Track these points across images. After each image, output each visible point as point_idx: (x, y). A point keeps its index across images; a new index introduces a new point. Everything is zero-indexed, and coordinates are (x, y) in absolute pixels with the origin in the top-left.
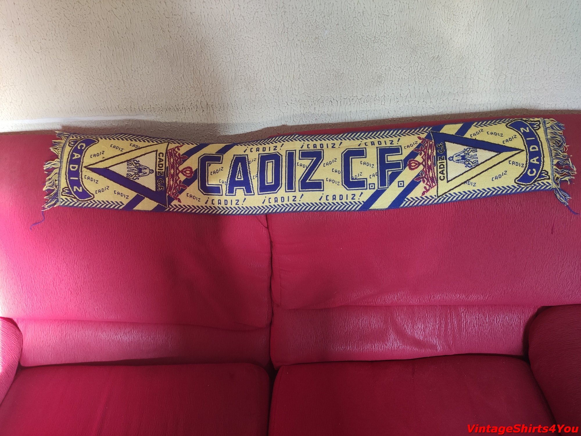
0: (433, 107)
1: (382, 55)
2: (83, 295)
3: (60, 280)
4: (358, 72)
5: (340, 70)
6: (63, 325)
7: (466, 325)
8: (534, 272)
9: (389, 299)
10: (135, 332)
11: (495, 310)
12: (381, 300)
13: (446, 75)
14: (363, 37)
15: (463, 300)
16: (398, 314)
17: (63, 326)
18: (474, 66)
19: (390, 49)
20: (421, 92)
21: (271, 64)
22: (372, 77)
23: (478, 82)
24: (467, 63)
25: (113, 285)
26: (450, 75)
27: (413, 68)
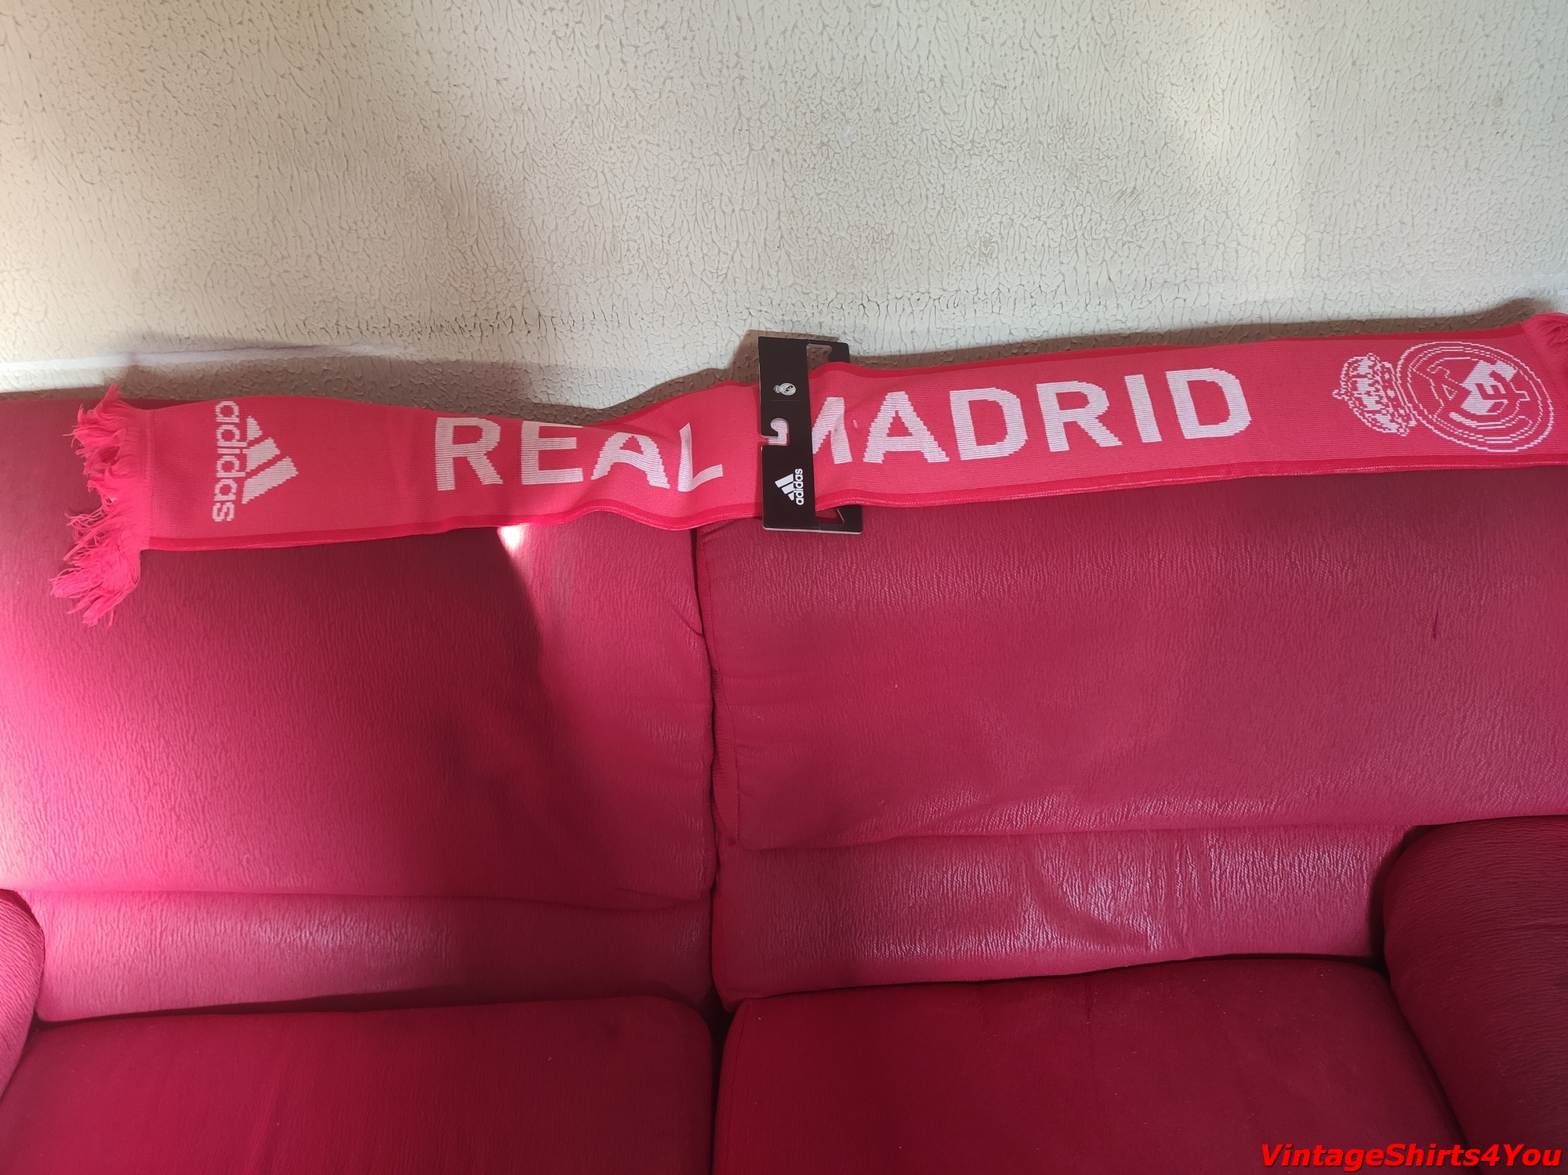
0: (1125, 320)
1: (990, 186)
2: (210, 825)
3: (147, 786)
4: (932, 230)
5: (886, 225)
6: (154, 906)
7: (1220, 882)
8: (1392, 737)
9: (1021, 815)
10: (349, 920)
11: (1295, 837)
12: (1001, 819)
13: (1155, 236)
14: (942, 142)
15: (1211, 816)
16: (1045, 857)
17: (154, 910)
19: (1011, 171)
20: (1093, 282)
21: (707, 211)
22: (967, 243)
24: (1207, 205)
25: (292, 795)
26: (1165, 236)
27: (1070, 219)
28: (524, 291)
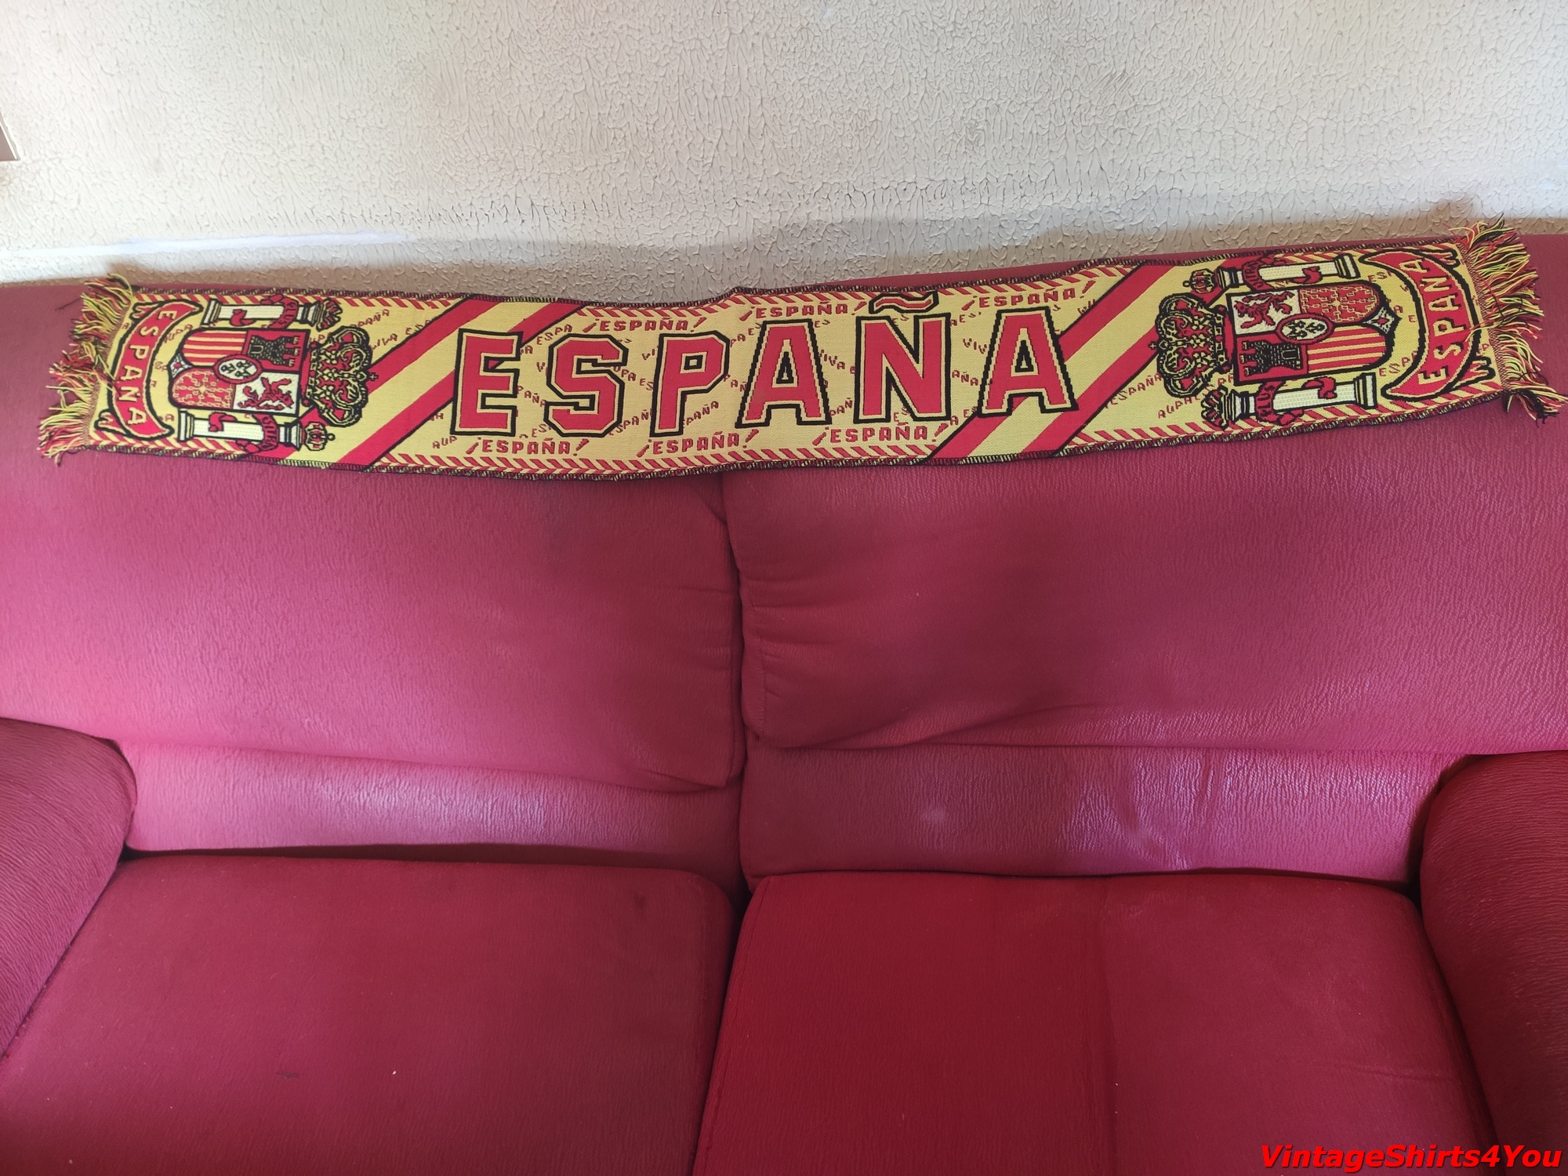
0: (1118, 211)
3: (216, 650)
4: (916, 117)
6: (228, 759)
13: (1147, 124)
17: (228, 764)
18: (1222, 98)
20: (1085, 171)
21: (690, 98)
22: (952, 131)
27: (1058, 104)
28: (516, 180)
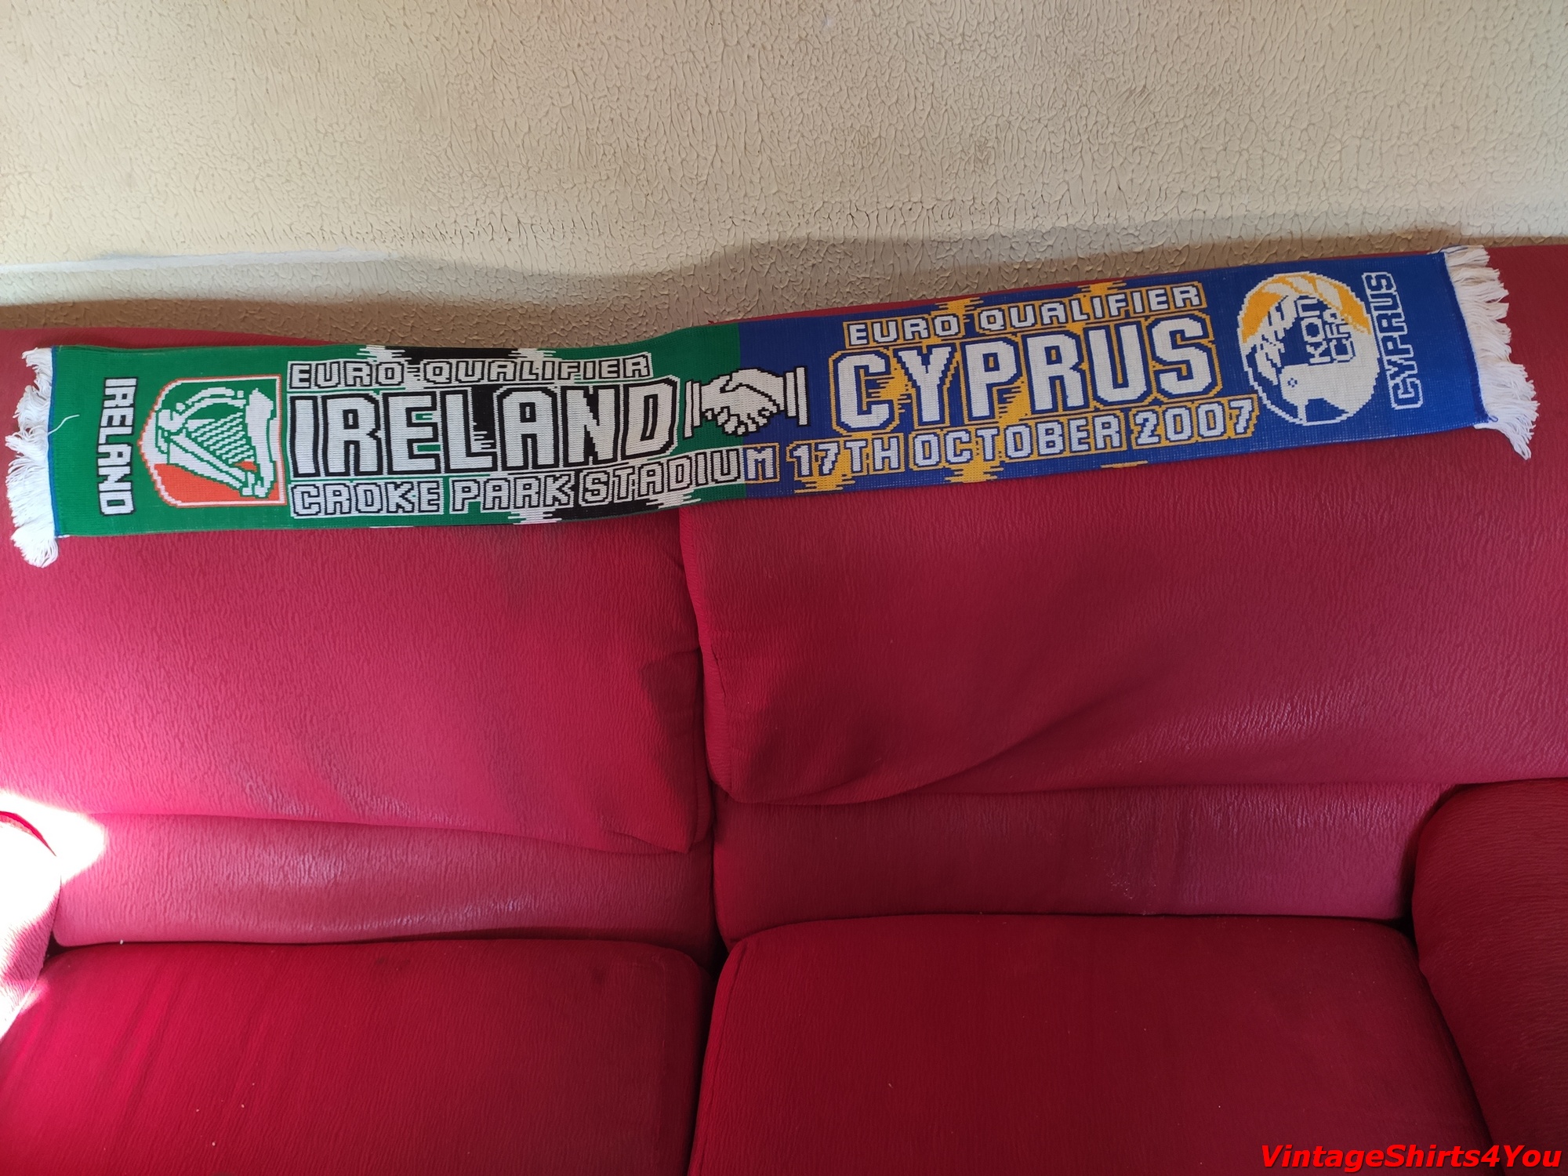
0: (1137, 234)
1: (984, 85)
2: (213, 752)
3: (151, 714)
4: (922, 134)
5: (872, 127)
6: (162, 828)
13: (1169, 141)
14: (930, 36)
18: (1250, 115)
19: (1006, 68)
20: (1101, 191)
21: (683, 113)
22: (960, 149)
23: (1262, 160)
24: (1227, 107)
26: (1181, 141)
27: (1073, 121)
28: (502, 197)
